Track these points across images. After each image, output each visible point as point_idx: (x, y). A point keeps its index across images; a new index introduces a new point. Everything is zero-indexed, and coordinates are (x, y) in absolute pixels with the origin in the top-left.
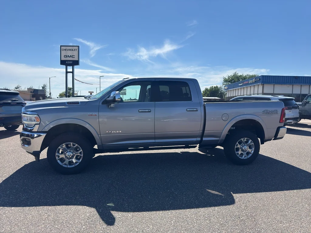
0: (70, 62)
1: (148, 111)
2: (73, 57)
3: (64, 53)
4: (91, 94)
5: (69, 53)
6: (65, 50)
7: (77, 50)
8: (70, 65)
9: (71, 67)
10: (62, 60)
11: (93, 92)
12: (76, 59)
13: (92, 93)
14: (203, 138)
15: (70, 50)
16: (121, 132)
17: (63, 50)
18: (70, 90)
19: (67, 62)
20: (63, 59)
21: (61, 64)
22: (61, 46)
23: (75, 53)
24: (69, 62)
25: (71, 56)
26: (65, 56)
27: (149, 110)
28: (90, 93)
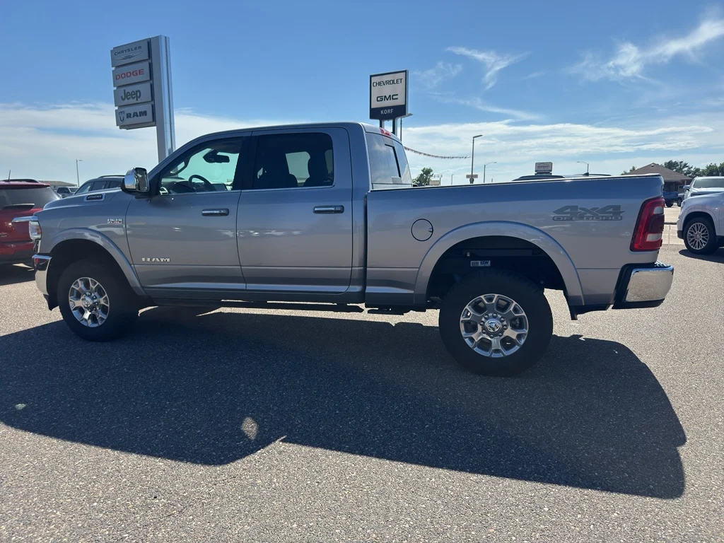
0: (389, 111)
1: (218, 212)
2: (394, 97)
3: (377, 92)
4: (472, 181)
5: (387, 90)
6: (379, 84)
7: (403, 80)
8: (387, 117)
9: (391, 122)
10: (372, 107)
11: (476, 176)
12: (400, 102)
13: (475, 179)
14: (367, 287)
15: (388, 82)
16: (168, 260)
17: (375, 84)
18: (427, 175)
19: (382, 112)
20: (376, 105)
21: (371, 118)
22: (371, 76)
23: (399, 89)
24: (386, 112)
25: (390, 96)
26: (379, 99)
27: (220, 210)
28: (469, 179)
